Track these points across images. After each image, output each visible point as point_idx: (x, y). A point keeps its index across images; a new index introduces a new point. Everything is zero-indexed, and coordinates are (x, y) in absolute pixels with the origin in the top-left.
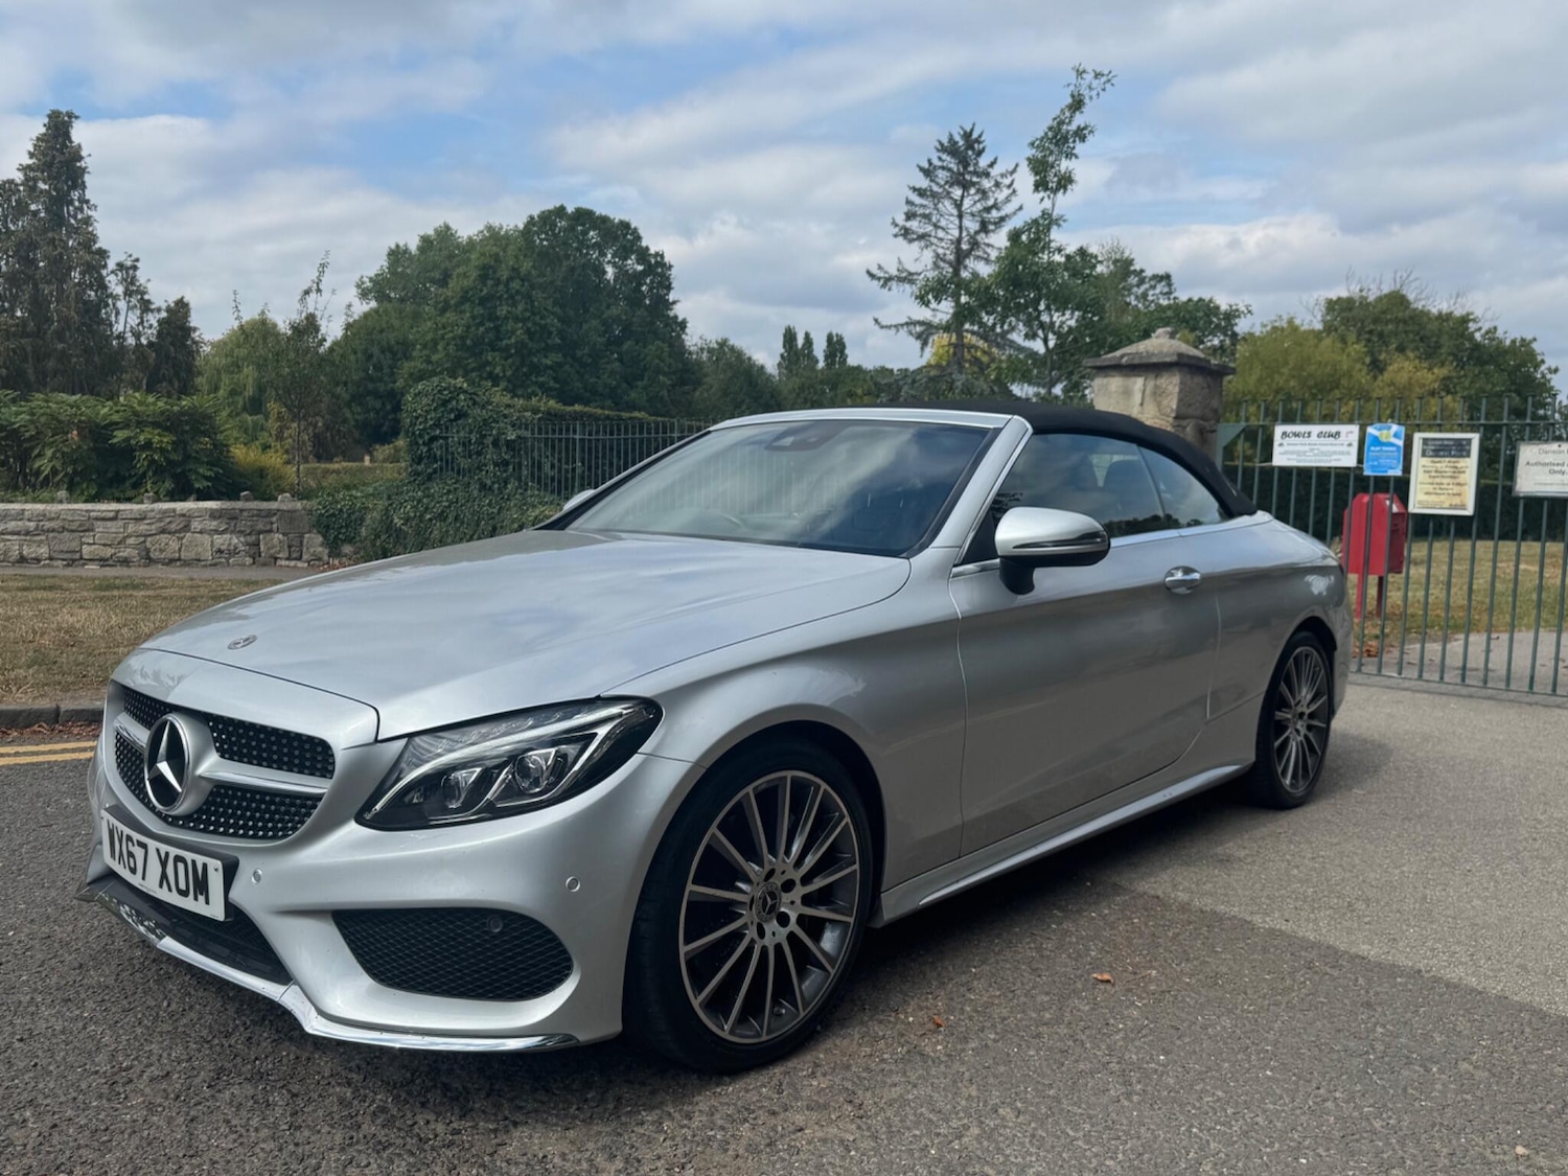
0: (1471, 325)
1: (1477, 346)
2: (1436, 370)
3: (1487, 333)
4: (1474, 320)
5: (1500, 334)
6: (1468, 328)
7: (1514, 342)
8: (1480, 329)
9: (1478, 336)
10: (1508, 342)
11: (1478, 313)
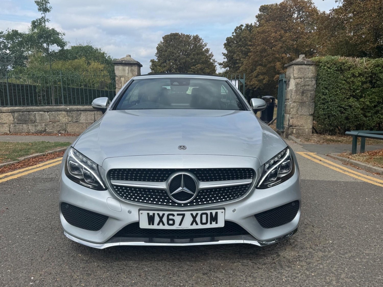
0: (105, 55)
1: (106, 60)
2: (102, 65)
3: (108, 57)
4: (106, 54)
5: (111, 57)
6: (104, 56)
7: (114, 59)
8: (107, 56)
9: (106, 57)
10: (113, 60)
11: (106, 52)
